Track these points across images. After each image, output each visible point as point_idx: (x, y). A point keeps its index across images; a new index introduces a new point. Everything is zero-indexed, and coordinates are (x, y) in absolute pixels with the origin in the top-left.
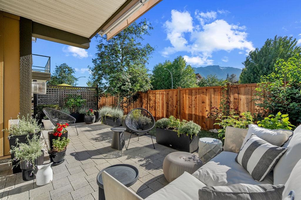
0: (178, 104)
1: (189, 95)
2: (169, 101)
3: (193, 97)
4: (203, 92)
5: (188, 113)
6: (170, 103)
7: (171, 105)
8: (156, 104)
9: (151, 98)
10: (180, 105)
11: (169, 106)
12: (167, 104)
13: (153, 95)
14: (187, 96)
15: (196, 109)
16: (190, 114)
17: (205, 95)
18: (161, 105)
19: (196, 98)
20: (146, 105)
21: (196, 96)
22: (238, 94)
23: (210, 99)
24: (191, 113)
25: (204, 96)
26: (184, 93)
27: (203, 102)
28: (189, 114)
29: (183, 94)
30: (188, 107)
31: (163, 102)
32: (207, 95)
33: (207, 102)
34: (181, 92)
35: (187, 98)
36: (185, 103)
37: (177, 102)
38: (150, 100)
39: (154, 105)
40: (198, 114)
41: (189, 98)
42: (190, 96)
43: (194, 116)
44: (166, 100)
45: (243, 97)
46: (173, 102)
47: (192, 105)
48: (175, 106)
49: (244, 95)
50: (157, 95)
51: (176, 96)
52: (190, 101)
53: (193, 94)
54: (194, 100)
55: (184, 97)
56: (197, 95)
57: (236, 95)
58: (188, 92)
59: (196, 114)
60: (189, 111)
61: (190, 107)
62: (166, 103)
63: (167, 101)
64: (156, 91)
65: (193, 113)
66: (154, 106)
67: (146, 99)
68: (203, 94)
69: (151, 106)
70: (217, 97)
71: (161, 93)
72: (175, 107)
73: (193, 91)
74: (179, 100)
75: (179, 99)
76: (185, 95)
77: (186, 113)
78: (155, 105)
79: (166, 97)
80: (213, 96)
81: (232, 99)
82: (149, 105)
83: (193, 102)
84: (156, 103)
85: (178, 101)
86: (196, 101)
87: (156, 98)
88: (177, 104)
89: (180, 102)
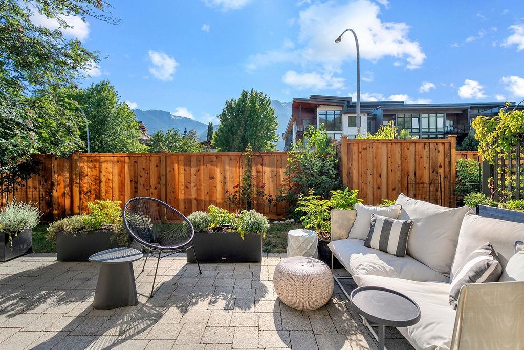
0: (163, 181)
1: (185, 165)
2: (139, 177)
3: (194, 170)
4: (211, 161)
5: (183, 198)
6: (141, 181)
7: (145, 185)
8: (103, 185)
9: (86, 172)
10: (166, 185)
11: (140, 187)
12: (133, 183)
13: (91, 165)
14: (182, 168)
15: (199, 190)
16: (188, 199)
17: (214, 165)
18: (116, 186)
19: (198, 170)
20: (67, 189)
21: (198, 167)
22: (262, 165)
23: (223, 172)
24: (189, 197)
25: (213, 167)
26: (175, 161)
27: (212, 178)
28: (185, 199)
29: (173, 163)
30: (182, 187)
31: (122, 180)
32: (219, 165)
33: (219, 177)
34: (168, 158)
35: (182, 171)
36: (176, 180)
37: (159, 178)
38: (81, 175)
39: (93, 187)
40: (202, 198)
41: (185, 170)
42: (187, 168)
43: (194, 202)
44: (130, 175)
45: (267, 170)
46: (148, 179)
47: (190, 183)
48: (153, 187)
49: (269, 166)
50: (104, 165)
51: (157, 166)
52: (188, 176)
53: (192, 163)
54: (195, 175)
55: (174, 169)
56: (200, 166)
57: (260, 166)
58: (183, 160)
59: (198, 198)
60: (185, 193)
61: (187, 187)
62: (131, 181)
63: (134, 177)
64: (102, 154)
65: (194, 196)
66: (94, 189)
67: (67, 175)
68: (212, 165)
69: (85, 190)
70: (234, 169)
71: (115, 159)
72: (155, 188)
73: (194, 159)
74: (163, 175)
75: (163, 173)
76: (176, 165)
77: (179, 198)
78: (99, 186)
79: (130, 170)
80: (227, 167)
81: (254, 172)
82: (76, 190)
83: (194, 178)
84: (100, 182)
85: (162, 178)
86: (200, 175)
87: (100, 172)
88: (159, 183)
89: (166, 178)
